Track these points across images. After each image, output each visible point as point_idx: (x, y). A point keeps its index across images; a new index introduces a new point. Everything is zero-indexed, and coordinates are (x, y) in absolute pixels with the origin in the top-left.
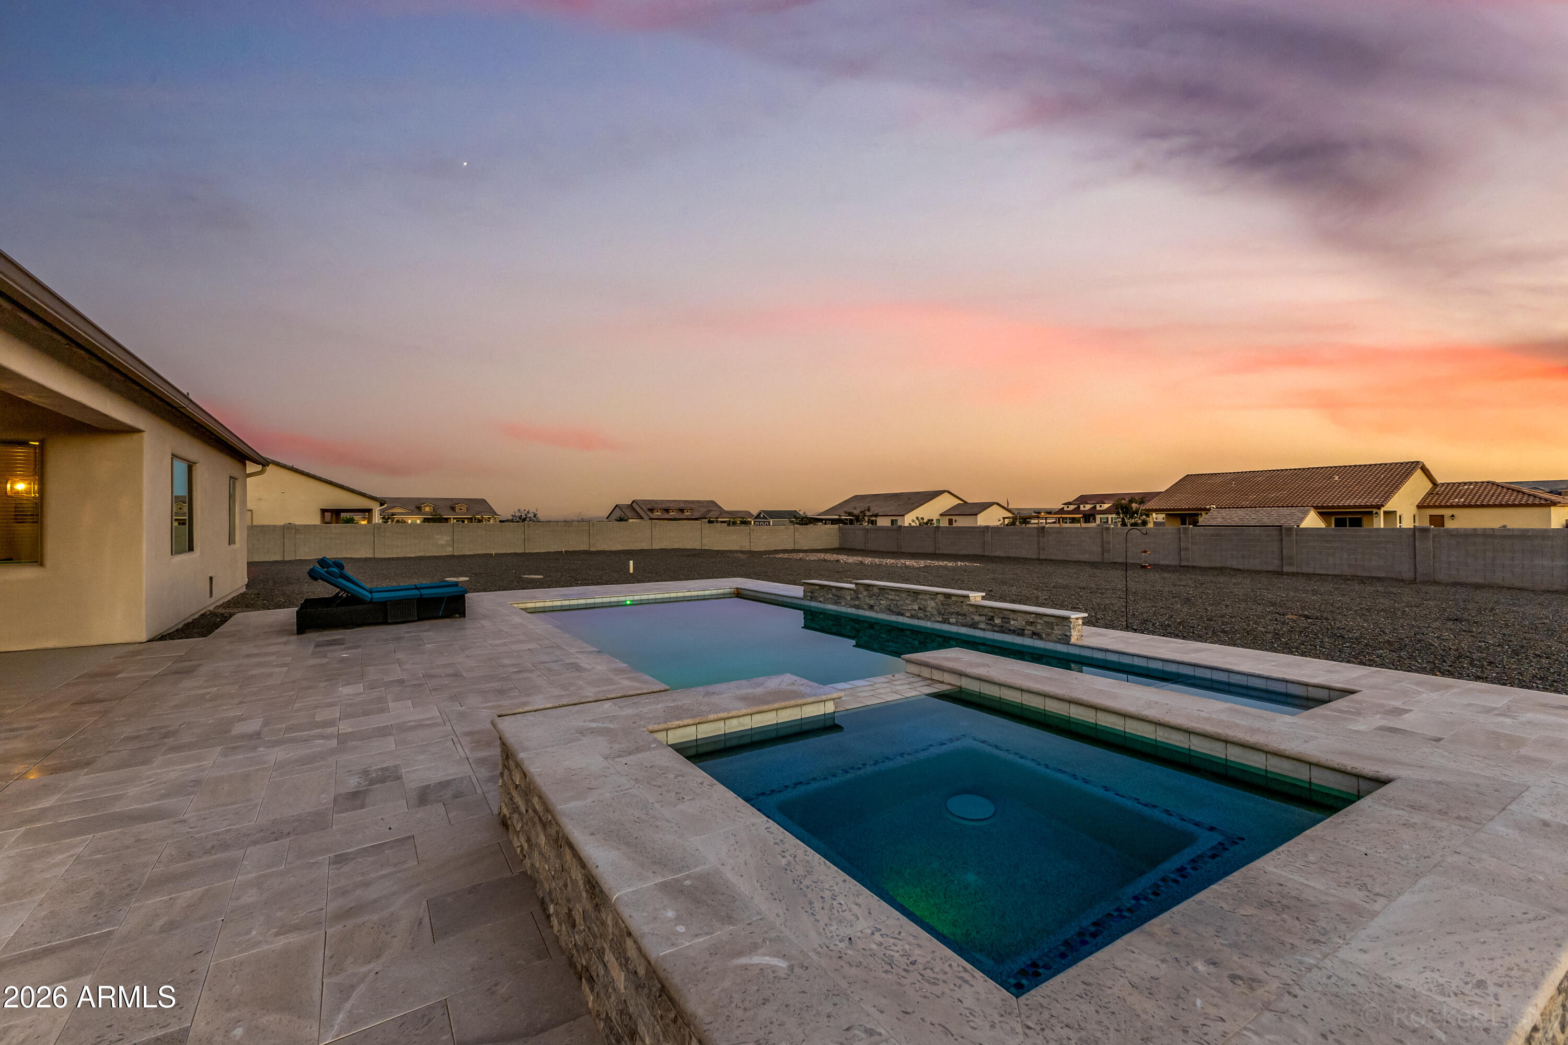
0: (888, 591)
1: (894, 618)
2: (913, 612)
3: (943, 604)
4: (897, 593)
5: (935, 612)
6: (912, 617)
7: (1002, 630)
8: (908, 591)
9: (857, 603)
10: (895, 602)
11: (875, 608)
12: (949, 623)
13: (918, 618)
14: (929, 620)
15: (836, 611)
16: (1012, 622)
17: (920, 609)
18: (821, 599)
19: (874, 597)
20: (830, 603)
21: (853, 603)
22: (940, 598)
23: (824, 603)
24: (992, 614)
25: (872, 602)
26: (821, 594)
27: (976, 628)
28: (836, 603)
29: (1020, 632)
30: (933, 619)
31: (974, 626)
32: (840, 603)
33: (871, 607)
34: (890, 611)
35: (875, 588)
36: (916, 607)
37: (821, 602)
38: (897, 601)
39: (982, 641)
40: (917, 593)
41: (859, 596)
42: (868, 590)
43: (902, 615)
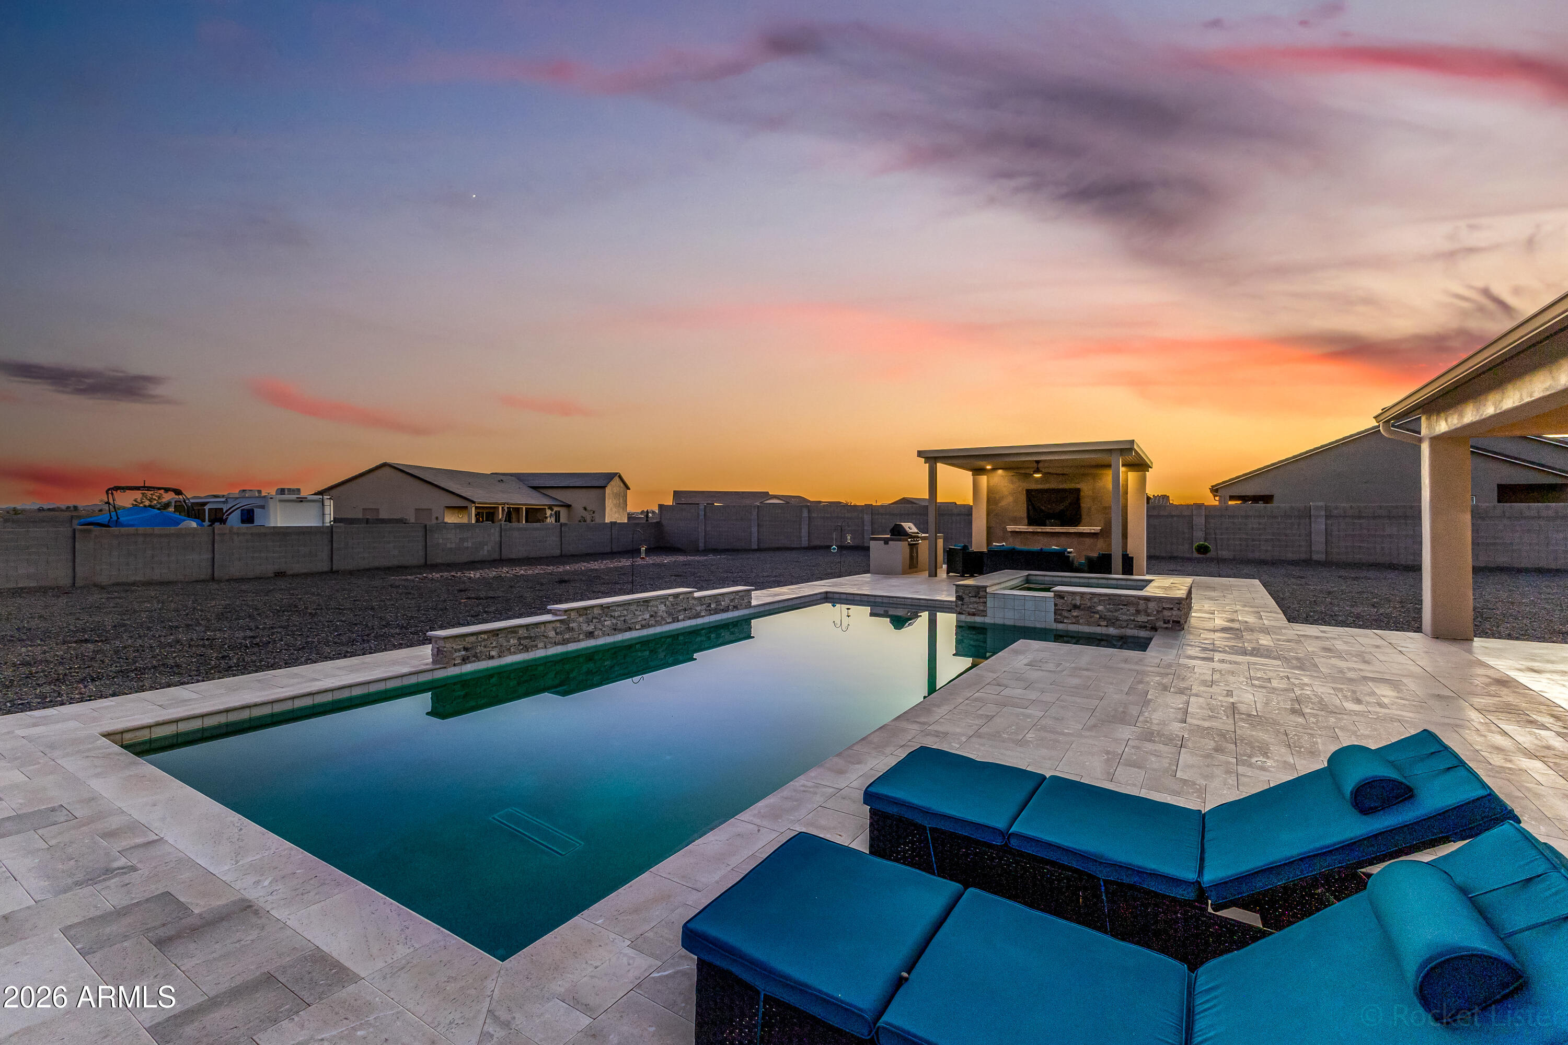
0: (614, 608)
1: (620, 637)
2: (644, 622)
3: (672, 605)
4: (626, 607)
5: (665, 615)
6: (643, 627)
7: (716, 611)
8: (637, 602)
9: (567, 636)
10: (623, 618)
11: (596, 633)
12: (678, 621)
13: (649, 626)
14: (661, 625)
15: (524, 662)
16: (723, 603)
17: (651, 616)
18: (493, 653)
19: (594, 621)
20: (511, 654)
21: (560, 637)
22: (671, 599)
23: (500, 656)
24: (710, 601)
25: (591, 628)
26: (494, 644)
27: (699, 617)
28: (526, 649)
29: (726, 610)
30: (663, 622)
31: (697, 616)
32: (536, 646)
33: (590, 635)
34: (615, 630)
35: (595, 609)
36: (647, 616)
37: (492, 658)
38: (624, 616)
39: (701, 627)
40: (646, 601)
41: (571, 625)
42: (586, 614)
43: (630, 629)
